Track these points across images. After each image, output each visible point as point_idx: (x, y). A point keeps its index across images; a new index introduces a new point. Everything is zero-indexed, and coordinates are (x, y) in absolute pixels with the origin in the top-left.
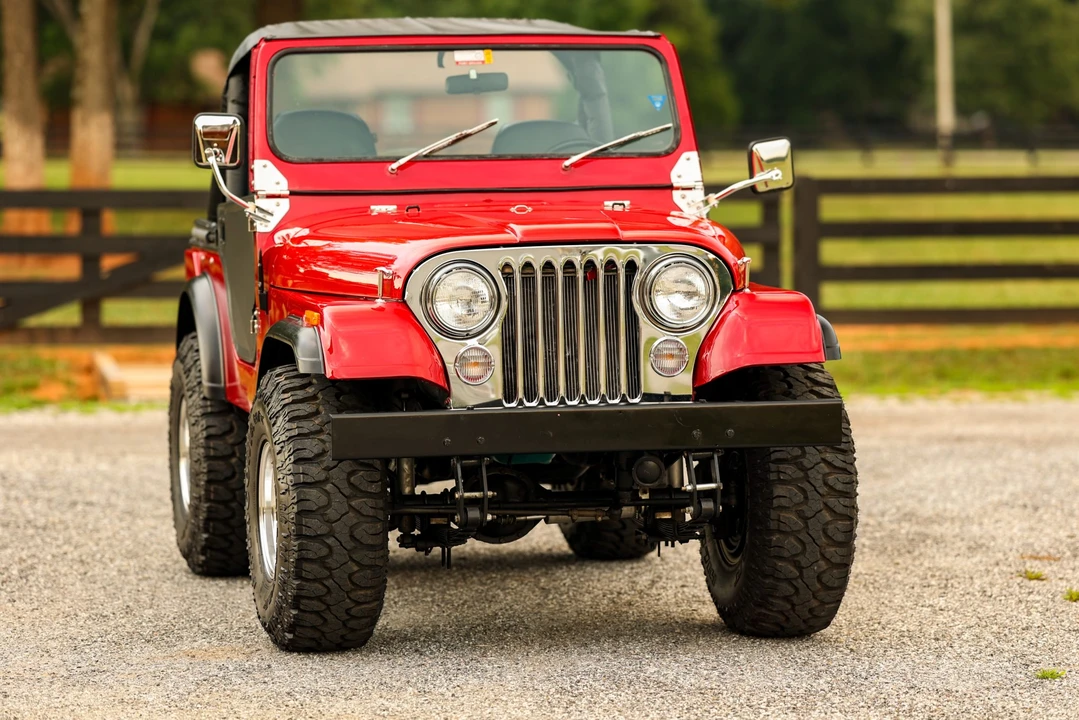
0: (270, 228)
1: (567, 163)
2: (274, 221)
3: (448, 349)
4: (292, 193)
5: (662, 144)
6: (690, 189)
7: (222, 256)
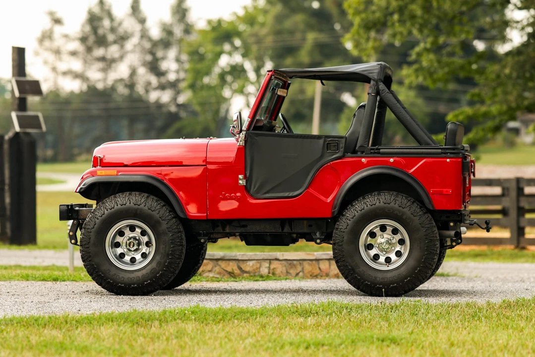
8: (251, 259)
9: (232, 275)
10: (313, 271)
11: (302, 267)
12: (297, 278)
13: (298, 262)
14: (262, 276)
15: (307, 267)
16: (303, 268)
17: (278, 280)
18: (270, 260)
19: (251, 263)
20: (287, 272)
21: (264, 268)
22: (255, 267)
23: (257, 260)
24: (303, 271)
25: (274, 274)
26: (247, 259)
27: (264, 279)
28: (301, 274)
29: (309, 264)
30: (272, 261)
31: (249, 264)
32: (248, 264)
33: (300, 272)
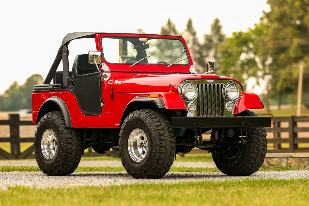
0: (107, 80)
2: (108, 78)
4: (111, 71)
5: (186, 62)
7: (71, 90)
9: (263, 167)
11: (308, 162)
12: (305, 168)
13: (305, 159)
14: (282, 168)
17: (293, 170)
18: (288, 157)
20: (299, 165)
21: (283, 163)
23: (279, 157)
25: (290, 166)
26: (273, 157)
27: (284, 169)
28: (307, 166)
30: (289, 158)
32: (273, 160)
33: (307, 165)
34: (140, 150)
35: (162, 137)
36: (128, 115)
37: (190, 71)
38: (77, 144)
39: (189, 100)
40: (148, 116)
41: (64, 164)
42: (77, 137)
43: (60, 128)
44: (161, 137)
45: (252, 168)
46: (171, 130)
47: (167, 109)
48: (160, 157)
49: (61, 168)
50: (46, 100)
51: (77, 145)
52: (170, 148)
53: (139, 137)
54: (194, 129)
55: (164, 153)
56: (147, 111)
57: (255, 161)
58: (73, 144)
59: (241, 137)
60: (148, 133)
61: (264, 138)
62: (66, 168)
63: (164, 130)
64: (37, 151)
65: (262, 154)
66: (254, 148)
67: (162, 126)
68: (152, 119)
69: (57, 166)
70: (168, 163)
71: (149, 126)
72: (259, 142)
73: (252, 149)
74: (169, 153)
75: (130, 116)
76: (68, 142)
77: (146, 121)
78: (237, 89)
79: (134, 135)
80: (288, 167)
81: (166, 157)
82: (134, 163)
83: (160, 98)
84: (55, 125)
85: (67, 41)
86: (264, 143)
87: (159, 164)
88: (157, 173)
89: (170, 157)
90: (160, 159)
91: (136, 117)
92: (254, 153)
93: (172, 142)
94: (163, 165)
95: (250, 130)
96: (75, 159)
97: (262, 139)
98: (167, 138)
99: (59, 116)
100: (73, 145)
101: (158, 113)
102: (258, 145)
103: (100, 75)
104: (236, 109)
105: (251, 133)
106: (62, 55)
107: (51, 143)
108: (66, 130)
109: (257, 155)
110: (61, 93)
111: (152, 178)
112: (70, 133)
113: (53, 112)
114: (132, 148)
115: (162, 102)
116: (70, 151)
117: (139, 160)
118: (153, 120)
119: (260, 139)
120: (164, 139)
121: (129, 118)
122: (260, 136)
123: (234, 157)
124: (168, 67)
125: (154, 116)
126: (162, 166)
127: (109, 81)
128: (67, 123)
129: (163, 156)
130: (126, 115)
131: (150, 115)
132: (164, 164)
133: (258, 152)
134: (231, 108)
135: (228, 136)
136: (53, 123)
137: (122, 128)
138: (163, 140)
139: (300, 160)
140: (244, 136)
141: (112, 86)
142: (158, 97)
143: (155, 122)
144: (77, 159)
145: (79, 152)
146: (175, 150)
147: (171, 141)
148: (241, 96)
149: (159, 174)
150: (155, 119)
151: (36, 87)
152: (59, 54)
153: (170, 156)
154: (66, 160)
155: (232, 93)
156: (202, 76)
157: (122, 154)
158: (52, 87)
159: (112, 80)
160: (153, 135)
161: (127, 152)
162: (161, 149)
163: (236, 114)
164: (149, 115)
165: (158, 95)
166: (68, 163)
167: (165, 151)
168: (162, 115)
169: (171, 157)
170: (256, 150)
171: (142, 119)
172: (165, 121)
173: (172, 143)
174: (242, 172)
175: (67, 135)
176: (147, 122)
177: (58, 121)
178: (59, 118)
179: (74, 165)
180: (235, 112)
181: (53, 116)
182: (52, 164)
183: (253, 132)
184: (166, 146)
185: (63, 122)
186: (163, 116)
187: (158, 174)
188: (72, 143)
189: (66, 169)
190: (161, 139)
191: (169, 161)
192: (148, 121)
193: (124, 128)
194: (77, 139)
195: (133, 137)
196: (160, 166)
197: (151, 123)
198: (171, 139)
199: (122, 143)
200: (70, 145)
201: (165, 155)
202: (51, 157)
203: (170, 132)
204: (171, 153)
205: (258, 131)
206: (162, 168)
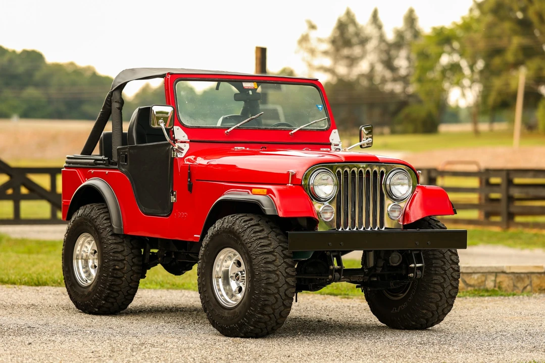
0: (182, 156)
1: (292, 132)
2: (185, 152)
3: (318, 207)
4: (191, 141)
5: (324, 126)
6: (337, 145)
7: (123, 170)
8: (476, 271)
10: (541, 285)
11: (530, 280)
12: (525, 291)
13: (526, 275)
14: (487, 291)
15: (536, 281)
16: (531, 282)
17: (505, 296)
18: (496, 273)
19: (476, 276)
20: (514, 286)
21: (489, 282)
22: (480, 281)
23: (482, 273)
24: (531, 284)
25: (500, 288)
26: (472, 272)
27: (490, 294)
28: (529, 288)
29: (538, 278)
30: (498, 274)
31: (474, 278)
32: (472, 276)
33: (528, 285)
34: (234, 285)
35: (272, 267)
36: (214, 223)
37: (331, 141)
38: (133, 262)
39: (322, 199)
40: (248, 228)
41: (108, 296)
42: (132, 249)
43: (104, 234)
44: (269, 266)
45: (432, 317)
46: (288, 254)
47: (281, 217)
48: (266, 302)
49: (104, 302)
50: (84, 182)
51: (132, 264)
52: (285, 287)
53: (233, 262)
54: (328, 253)
55: (273, 294)
56: (246, 218)
57: (438, 307)
58: (125, 262)
59: (412, 265)
60: (246, 258)
61: (453, 266)
62: (112, 303)
63: (275, 254)
64: (67, 269)
65: (449, 293)
66: (435, 284)
67: (272, 247)
68: (255, 232)
69: (97, 299)
70: (281, 311)
71: (249, 245)
72: (445, 273)
73: (432, 285)
74: (282, 294)
75: (218, 224)
76: (116, 258)
77: (243, 236)
78: (409, 181)
79: (223, 260)
80: (496, 289)
81: (277, 301)
82: (222, 309)
83: (270, 196)
84: (96, 229)
85: (119, 83)
86: (455, 275)
87: (265, 314)
88: (261, 329)
89: (284, 302)
90: (266, 305)
91: (228, 227)
92: (437, 292)
93: (289, 275)
94: (272, 316)
95: (431, 253)
96: (128, 288)
97: (452, 267)
98: (279, 269)
99: (103, 213)
100: (124, 264)
101: (267, 222)
102: (444, 278)
103: (172, 146)
104: (406, 215)
105: (431, 257)
106: (110, 106)
107: (90, 257)
108: (114, 238)
109: (441, 296)
110: (107, 173)
111: (252, 337)
112: (120, 242)
113: (94, 205)
114: (220, 280)
115: (273, 204)
116: (120, 274)
117: (231, 302)
118: (257, 234)
119: (446, 268)
120: (274, 270)
121: (216, 229)
122: (447, 263)
123: (402, 296)
124: (292, 134)
125: (258, 228)
126: (270, 317)
127: (187, 158)
128: (116, 226)
129: (272, 299)
130: (211, 222)
131: (252, 226)
132: (273, 314)
133: (443, 292)
134: (396, 214)
135: (390, 264)
136: (92, 224)
137: (204, 244)
138: (274, 272)
139: (517, 277)
140: (418, 265)
141: (190, 168)
142: (265, 194)
143: (260, 238)
144: (131, 287)
145: (135, 275)
146: (294, 290)
147: (286, 272)
148: (415, 192)
149: (265, 331)
150: (259, 234)
151: (68, 158)
152: (107, 106)
153: (284, 300)
154: (112, 289)
155: (399, 187)
156: (347, 157)
157: (203, 290)
158: (93, 161)
159: (192, 157)
160: (255, 262)
161: (210, 287)
162: (269, 287)
163: (405, 224)
164: (250, 225)
165: (266, 190)
166: (116, 295)
167: (276, 291)
168: (273, 226)
169: (286, 302)
170: (439, 288)
171: (238, 232)
172: (278, 237)
173: (289, 277)
174: (414, 323)
175: (115, 246)
176: (245, 237)
177: (101, 222)
178: (103, 215)
179: (126, 297)
180: (403, 221)
181: (93, 211)
182: (89, 293)
183: (436, 256)
184: (278, 283)
185: (110, 224)
186: (275, 228)
187: (262, 331)
188: (124, 260)
189: (113, 305)
190: (270, 269)
191: (282, 308)
192: (248, 236)
193: (207, 245)
194: (132, 253)
195: (222, 263)
196: (266, 317)
197: (252, 240)
198: (287, 270)
199: (203, 271)
200: (120, 264)
201: (276, 298)
202: (89, 282)
203: (286, 257)
204: (286, 295)
205: (443, 254)
206: (269, 321)
